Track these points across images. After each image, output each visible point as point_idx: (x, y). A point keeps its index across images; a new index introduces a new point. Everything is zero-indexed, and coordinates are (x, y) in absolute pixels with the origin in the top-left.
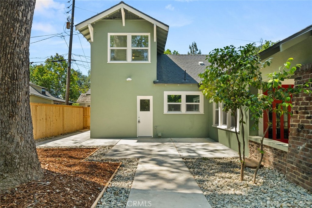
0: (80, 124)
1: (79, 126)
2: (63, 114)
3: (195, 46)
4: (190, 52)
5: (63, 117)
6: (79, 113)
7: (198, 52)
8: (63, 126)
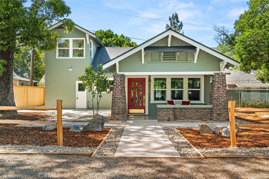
0: (41, 101)
1: (40, 102)
2: (27, 93)
3: (176, 17)
4: (169, 24)
5: (27, 95)
6: (40, 92)
7: (179, 24)
8: (27, 102)
